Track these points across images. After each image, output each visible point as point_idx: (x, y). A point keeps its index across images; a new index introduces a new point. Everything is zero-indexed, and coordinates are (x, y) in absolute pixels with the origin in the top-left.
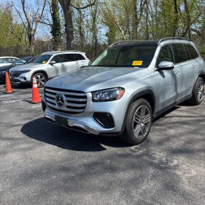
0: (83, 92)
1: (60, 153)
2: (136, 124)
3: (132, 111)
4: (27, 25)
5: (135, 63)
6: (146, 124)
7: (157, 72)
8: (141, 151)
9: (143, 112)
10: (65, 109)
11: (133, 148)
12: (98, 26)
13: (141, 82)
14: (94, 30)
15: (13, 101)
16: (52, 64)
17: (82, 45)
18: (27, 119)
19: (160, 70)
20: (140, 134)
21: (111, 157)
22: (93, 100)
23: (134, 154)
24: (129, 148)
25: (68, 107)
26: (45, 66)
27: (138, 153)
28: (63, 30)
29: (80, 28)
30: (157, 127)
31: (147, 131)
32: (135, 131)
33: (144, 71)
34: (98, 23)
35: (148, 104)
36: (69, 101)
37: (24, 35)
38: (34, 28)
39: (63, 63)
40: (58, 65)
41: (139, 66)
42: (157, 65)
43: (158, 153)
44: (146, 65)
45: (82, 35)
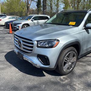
0: (31, 41)
1: (17, 75)
2: (65, 63)
3: (63, 55)
4: (27, 2)
5: (71, 23)
6: (72, 63)
7: (85, 30)
8: (66, 81)
9: (71, 56)
10: (22, 49)
11: (62, 77)
12: (59, 3)
13: (72, 36)
14: (57, 5)
15: (10, 38)
16: (32, 21)
17: (51, 12)
18: (11, 49)
19: (86, 29)
20: (68, 69)
21: (46, 83)
22: (38, 47)
23: (62, 82)
24: (60, 77)
25: (24, 48)
26: (29, 22)
27: (64, 83)
28: (42, 4)
29: (51, 4)
30: (81, 63)
31: (73, 67)
32: (64, 67)
33: (76, 29)
34: (60, 2)
35: (76, 50)
36: (24, 45)
37: (25, 6)
38: (30, 3)
39: (38, 21)
40: (35, 21)
41: (73, 26)
42: (85, 25)
43: (77, 85)
44: (77, 25)
45: (51, 7)
